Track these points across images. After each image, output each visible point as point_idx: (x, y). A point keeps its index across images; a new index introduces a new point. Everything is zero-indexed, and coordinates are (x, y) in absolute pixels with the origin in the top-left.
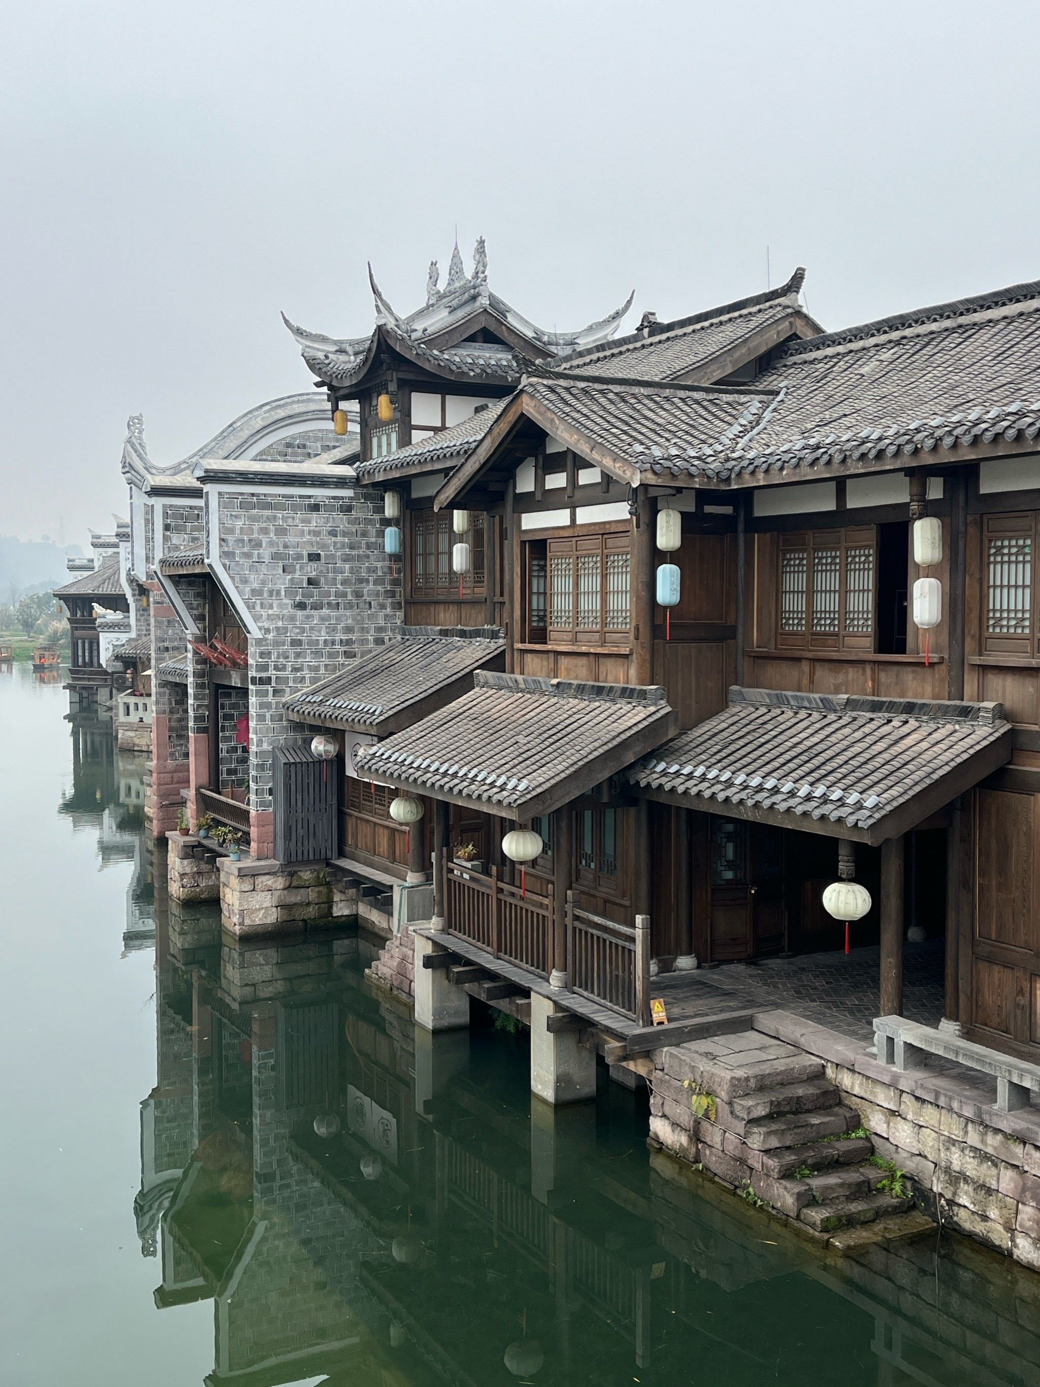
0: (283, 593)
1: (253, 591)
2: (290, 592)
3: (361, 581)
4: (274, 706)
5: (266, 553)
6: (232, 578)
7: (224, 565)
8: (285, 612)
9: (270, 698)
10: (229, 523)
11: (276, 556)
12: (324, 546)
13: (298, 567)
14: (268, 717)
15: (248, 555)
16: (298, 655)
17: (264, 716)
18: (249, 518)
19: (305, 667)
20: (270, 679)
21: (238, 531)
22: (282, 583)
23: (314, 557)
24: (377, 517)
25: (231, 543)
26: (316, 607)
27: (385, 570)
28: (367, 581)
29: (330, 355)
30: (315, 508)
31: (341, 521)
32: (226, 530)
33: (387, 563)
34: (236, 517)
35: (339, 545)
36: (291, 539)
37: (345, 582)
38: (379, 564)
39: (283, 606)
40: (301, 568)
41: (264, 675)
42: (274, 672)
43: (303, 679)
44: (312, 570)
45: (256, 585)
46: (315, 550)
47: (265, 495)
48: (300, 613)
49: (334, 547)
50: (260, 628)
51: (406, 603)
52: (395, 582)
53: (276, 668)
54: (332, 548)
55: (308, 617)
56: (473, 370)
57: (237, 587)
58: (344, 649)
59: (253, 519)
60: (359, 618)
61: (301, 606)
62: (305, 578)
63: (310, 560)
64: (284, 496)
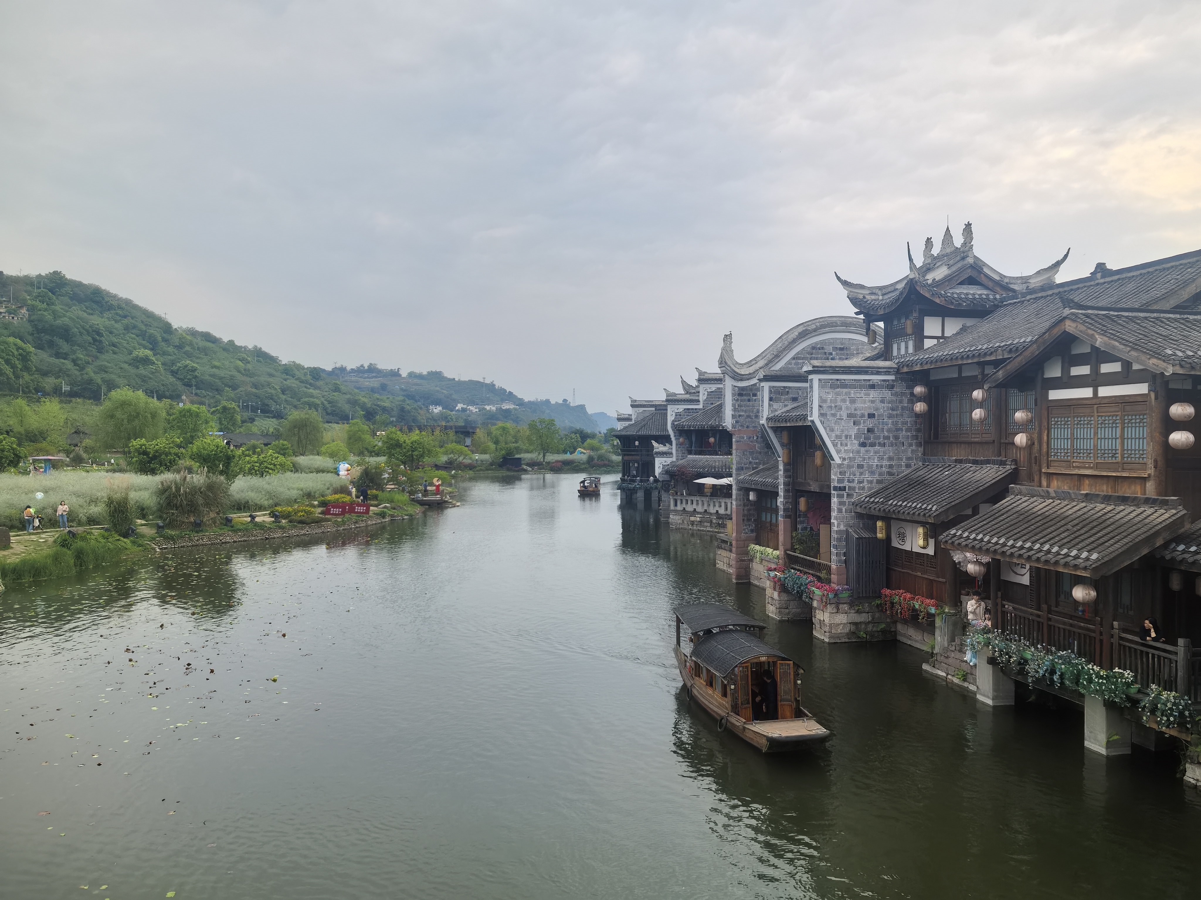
0: (853, 437)
1: (837, 436)
2: (857, 437)
3: (898, 430)
4: (847, 504)
5: (844, 414)
6: (825, 428)
7: (821, 421)
8: (854, 448)
9: (845, 499)
10: (824, 396)
11: (850, 416)
12: (877, 409)
13: (862, 422)
14: (844, 510)
15: (834, 415)
16: (861, 474)
17: (842, 509)
18: (835, 394)
19: (865, 481)
20: (845, 487)
21: (829, 401)
22: (853, 431)
23: (871, 416)
24: (908, 391)
25: (825, 408)
26: (872, 445)
27: (912, 423)
28: (902, 430)
29: (867, 296)
30: (873, 387)
31: (887, 394)
32: (822, 400)
33: (914, 419)
34: (828, 393)
35: (886, 409)
36: (858, 405)
37: (889, 431)
38: (909, 420)
39: (853, 445)
40: (864, 422)
41: (842, 485)
42: (847, 484)
43: (863, 488)
44: (870, 423)
45: (838, 433)
46: (872, 411)
47: (844, 380)
48: (863, 449)
49: (883, 409)
50: (840, 458)
51: (925, 442)
52: (918, 430)
53: (849, 481)
54: (882, 410)
55: (867, 451)
56: (965, 302)
57: (827, 434)
58: (888, 470)
59: (838, 394)
60: (896, 452)
61: (863, 445)
62: (866, 428)
63: (869, 417)
64: (855, 380)
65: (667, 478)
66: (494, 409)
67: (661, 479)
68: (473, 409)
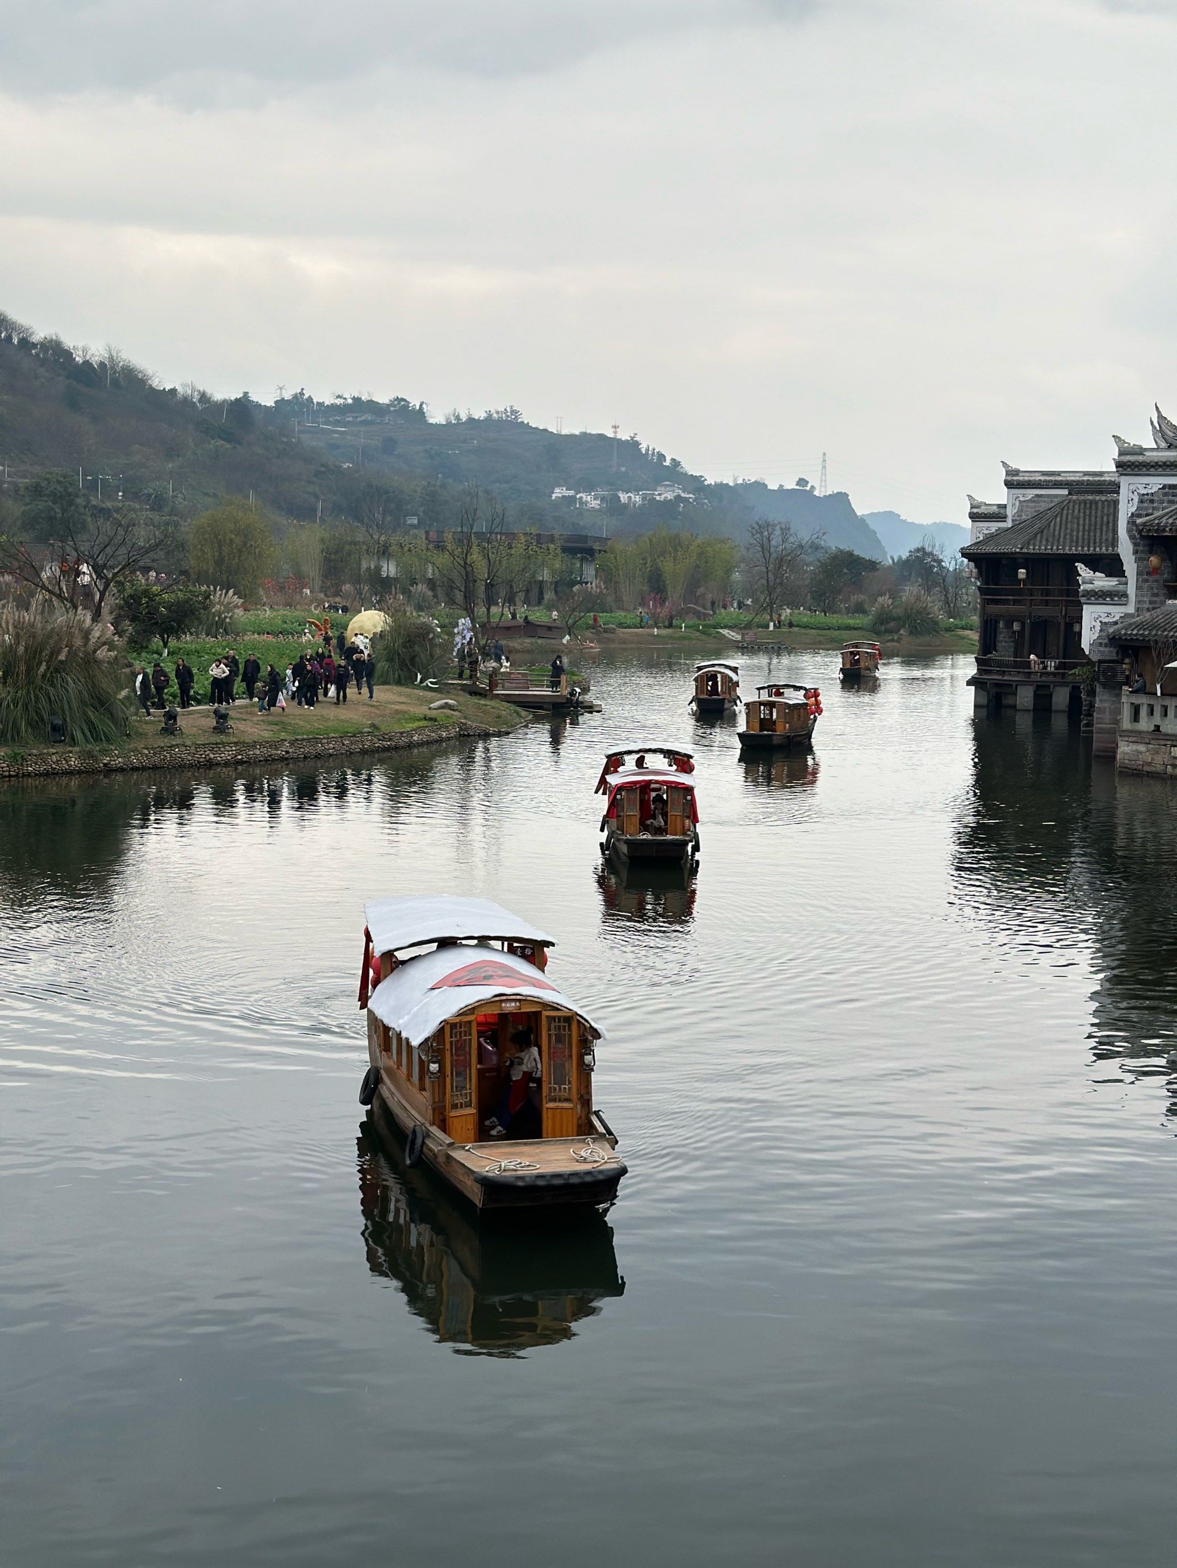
65: (1110, 653)
66: (637, 499)
67: (1095, 658)
68: (591, 501)
